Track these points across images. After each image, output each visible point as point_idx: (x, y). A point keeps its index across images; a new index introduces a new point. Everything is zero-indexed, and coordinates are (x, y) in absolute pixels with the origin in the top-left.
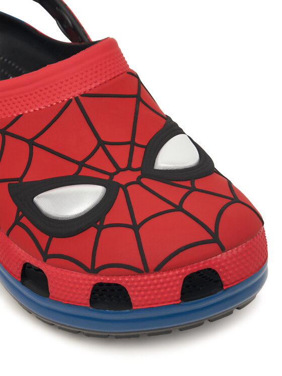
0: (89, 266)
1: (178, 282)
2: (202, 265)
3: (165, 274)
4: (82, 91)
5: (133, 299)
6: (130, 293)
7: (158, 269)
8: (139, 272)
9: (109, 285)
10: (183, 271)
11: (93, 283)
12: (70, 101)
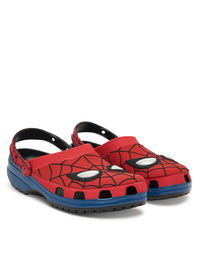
0: (99, 186)
1: (125, 189)
2: (131, 185)
3: (121, 186)
4: (85, 154)
5: (112, 194)
6: (111, 193)
7: (119, 185)
8: (114, 186)
9: (105, 191)
10: (126, 186)
11: (100, 191)
12: (81, 156)
